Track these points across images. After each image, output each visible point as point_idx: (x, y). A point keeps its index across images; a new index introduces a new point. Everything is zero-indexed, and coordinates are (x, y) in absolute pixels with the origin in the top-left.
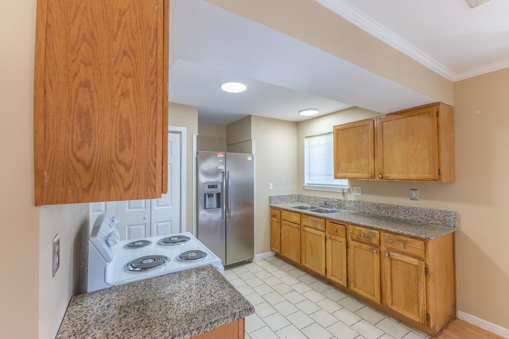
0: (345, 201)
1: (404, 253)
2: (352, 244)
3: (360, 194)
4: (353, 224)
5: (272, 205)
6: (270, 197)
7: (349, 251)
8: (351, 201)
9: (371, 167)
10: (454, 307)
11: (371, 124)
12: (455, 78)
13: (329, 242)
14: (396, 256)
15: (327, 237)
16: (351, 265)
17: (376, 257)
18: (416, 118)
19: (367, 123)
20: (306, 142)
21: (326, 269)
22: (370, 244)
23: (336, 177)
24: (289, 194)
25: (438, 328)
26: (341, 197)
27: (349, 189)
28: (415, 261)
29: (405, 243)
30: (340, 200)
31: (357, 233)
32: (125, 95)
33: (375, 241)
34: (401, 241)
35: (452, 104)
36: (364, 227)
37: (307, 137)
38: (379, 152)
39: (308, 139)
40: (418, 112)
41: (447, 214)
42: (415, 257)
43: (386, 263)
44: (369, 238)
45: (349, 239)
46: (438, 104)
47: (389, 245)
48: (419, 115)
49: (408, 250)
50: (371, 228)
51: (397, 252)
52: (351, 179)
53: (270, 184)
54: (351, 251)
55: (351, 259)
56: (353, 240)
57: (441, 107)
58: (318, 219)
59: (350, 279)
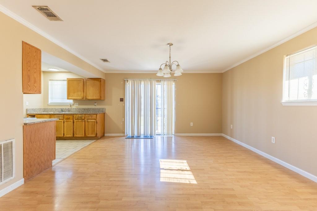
0: (71, 109)
1: (91, 119)
2: (75, 121)
3: (78, 105)
4: (76, 114)
5: (28, 113)
6: (27, 109)
7: (74, 124)
8: (74, 108)
9: (82, 95)
10: (104, 133)
11: (82, 80)
12: (105, 72)
13: (65, 123)
14: (89, 120)
15: (65, 121)
16: (75, 128)
17: (84, 123)
18: (96, 81)
19: (81, 80)
20: (50, 82)
21: (64, 134)
22: (82, 119)
23: (68, 99)
24: (38, 108)
25: (99, 137)
26: (69, 107)
27: (73, 104)
28: (94, 120)
29: (92, 116)
30: (69, 109)
31: (77, 117)
32: (35, 73)
33: (83, 118)
34: (90, 116)
35: (104, 79)
36: (80, 114)
37: (51, 80)
38: (85, 90)
39: (51, 81)
40: (97, 80)
41: (103, 109)
42: (94, 119)
43: (87, 123)
44: (82, 117)
45: (74, 119)
46: (101, 78)
47: (87, 118)
48: (96, 80)
49: (92, 118)
50: (82, 114)
51: (90, 119)
52: (74, 100)
53: (27, 102)
54: (75, 123)
55: (75, 126)
56: (76, 119)
57: (102, 79)
58: (60, 115)
59: (74, 133)
